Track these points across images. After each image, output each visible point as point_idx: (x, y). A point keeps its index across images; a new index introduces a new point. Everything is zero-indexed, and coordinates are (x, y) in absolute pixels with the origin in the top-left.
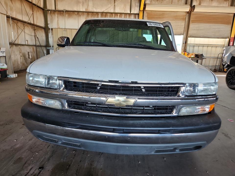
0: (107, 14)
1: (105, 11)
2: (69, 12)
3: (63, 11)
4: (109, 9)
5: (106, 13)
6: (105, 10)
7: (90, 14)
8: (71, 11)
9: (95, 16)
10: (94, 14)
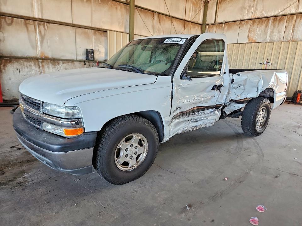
0: (284, 17)
1: (281, 14)
2: (229, 23)
3: (222, 23)
4: (288, 8)
5: (282, 16)
6: (281, 11)
7: (257, 21)
8: (232, 22)
9: (263, 22)
10: (262, 21)
